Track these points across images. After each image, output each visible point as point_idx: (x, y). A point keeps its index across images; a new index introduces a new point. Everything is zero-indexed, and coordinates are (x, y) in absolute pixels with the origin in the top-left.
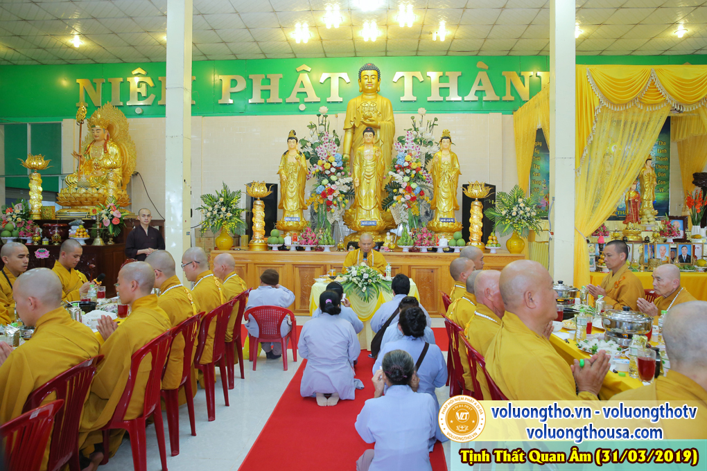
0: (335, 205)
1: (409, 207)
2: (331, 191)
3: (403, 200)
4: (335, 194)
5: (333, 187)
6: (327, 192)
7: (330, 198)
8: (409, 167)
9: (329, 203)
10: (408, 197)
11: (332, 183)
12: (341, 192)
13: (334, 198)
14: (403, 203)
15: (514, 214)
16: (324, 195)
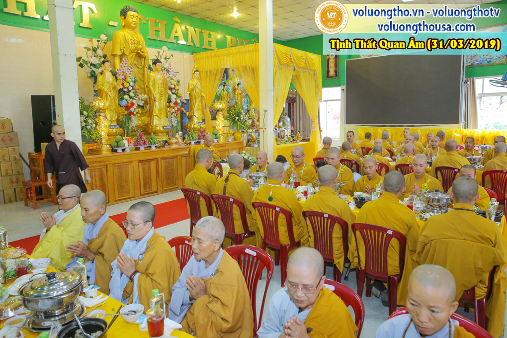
0: (134, 115)
1: (177, 115)
2: (133, 104)
3: (173, 110)
4: (136, 106)
5: (134, 101)
6: (130, 105)
7: (132, 109)
8: (174, 89)
9: (131, 113)
10: (176, 109)
11: (130, 97)
12: (139, 106)
13: (135, 109)
14: (173, 113)
15: (242, 119)
16: (127, 108)
